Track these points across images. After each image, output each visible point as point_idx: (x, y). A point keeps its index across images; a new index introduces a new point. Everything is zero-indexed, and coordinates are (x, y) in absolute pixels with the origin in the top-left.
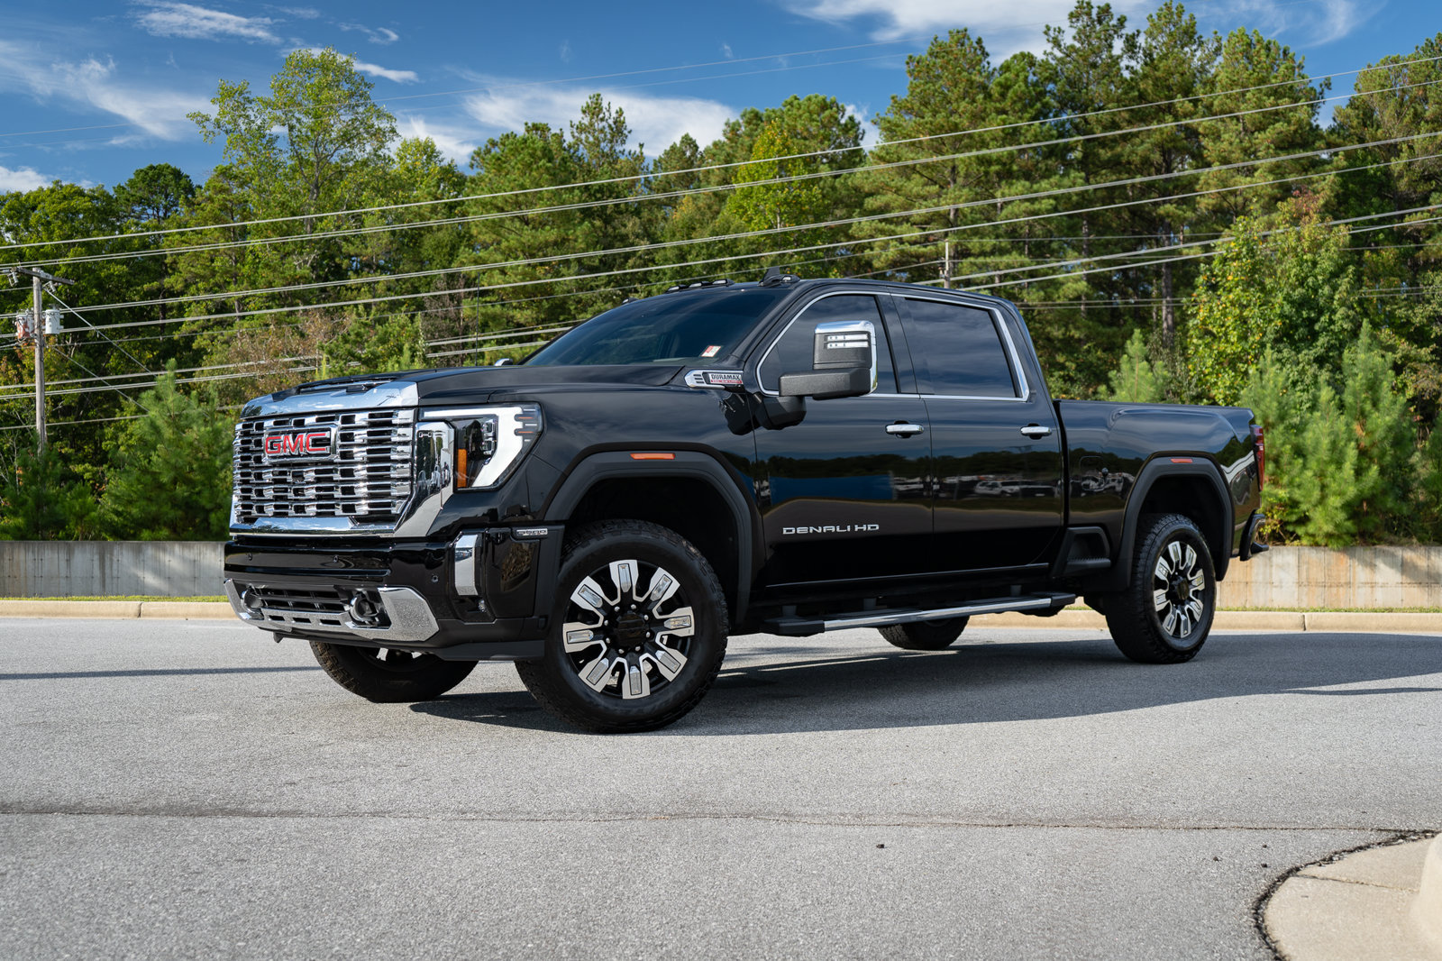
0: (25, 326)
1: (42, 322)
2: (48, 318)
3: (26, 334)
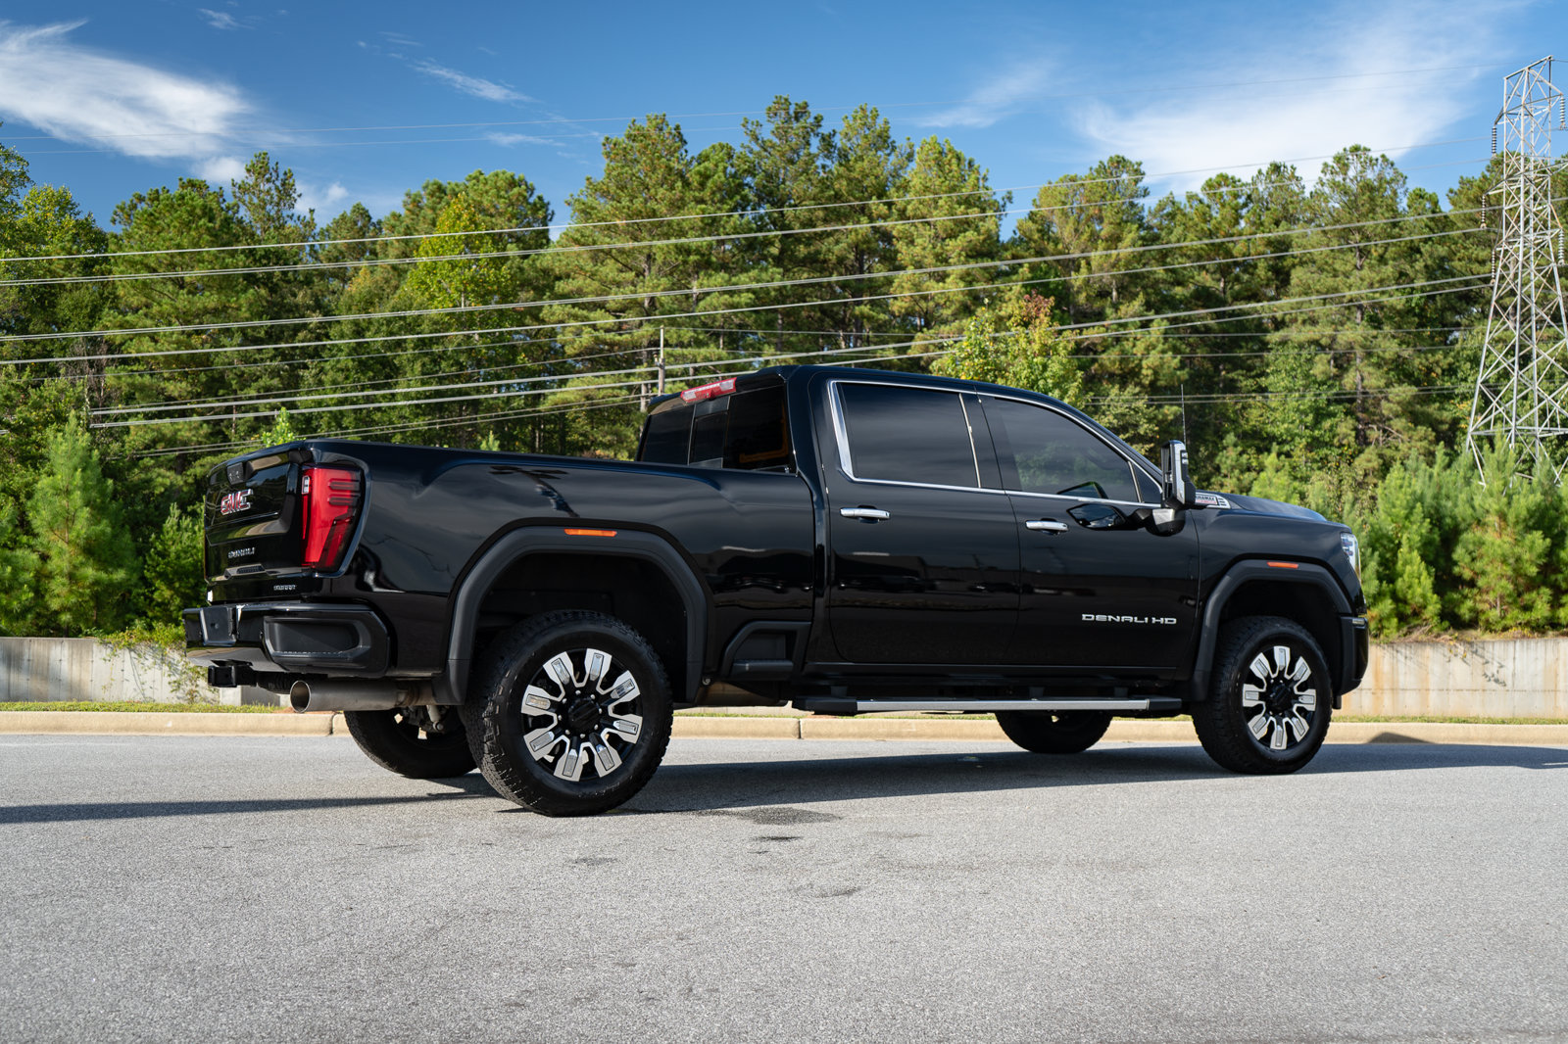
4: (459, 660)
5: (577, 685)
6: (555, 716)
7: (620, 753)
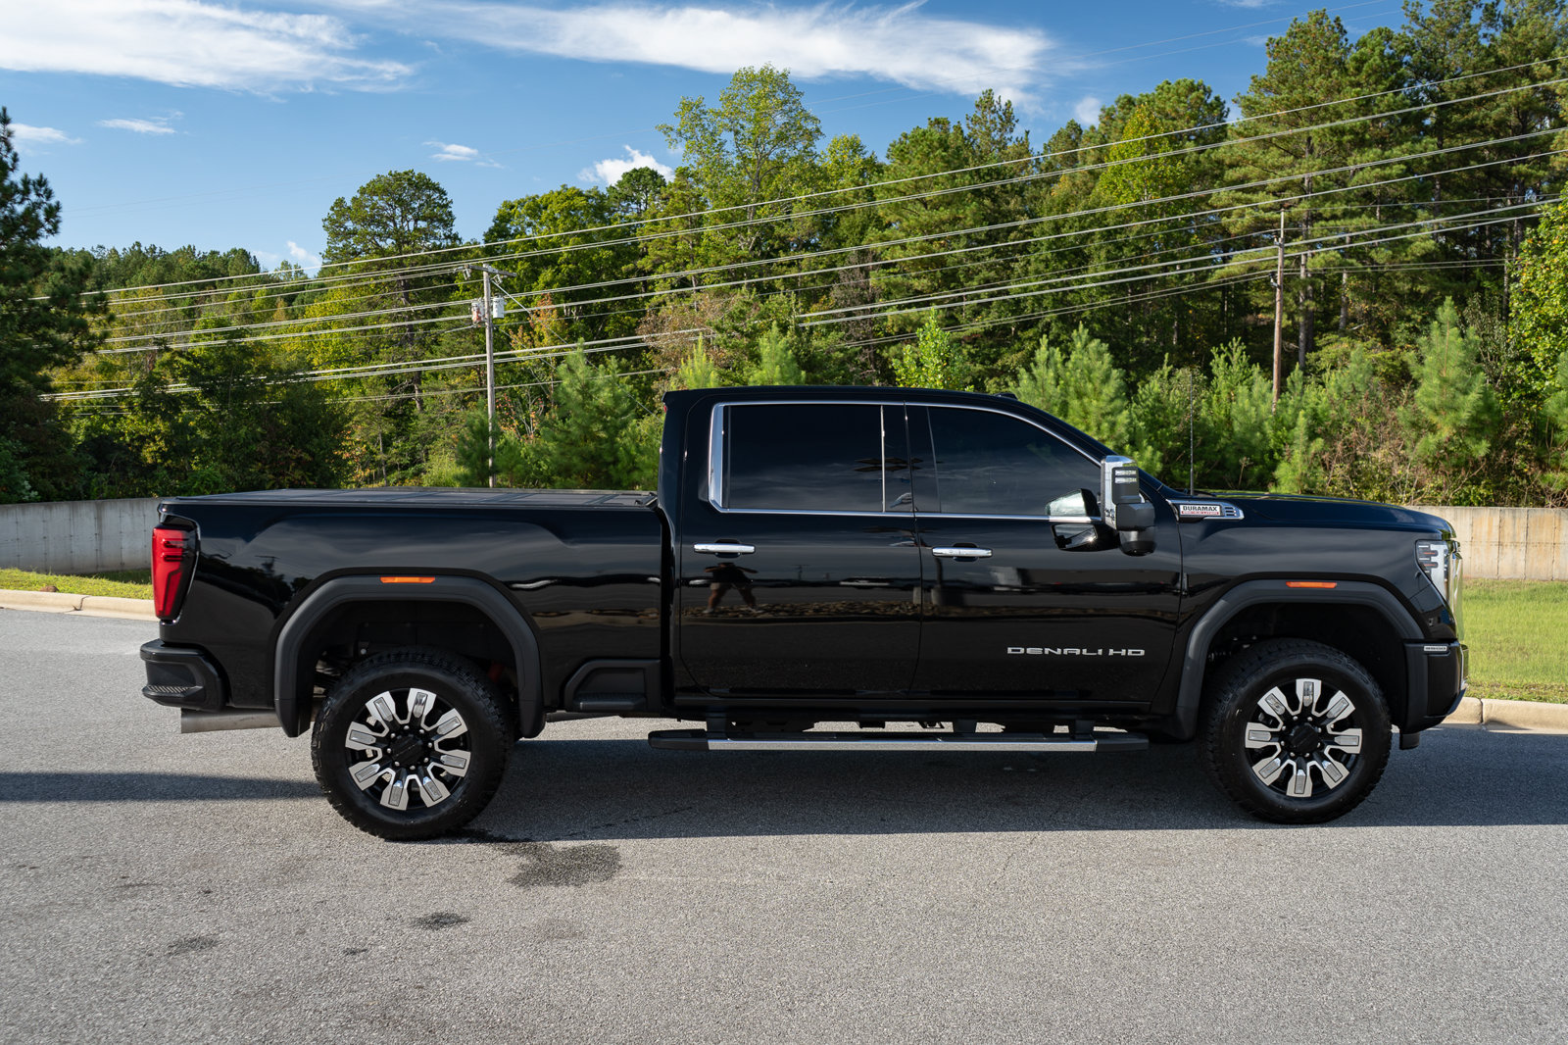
0: (478, 312)
1: (490, 308)
2: (494, 304)
3: (479, 318)
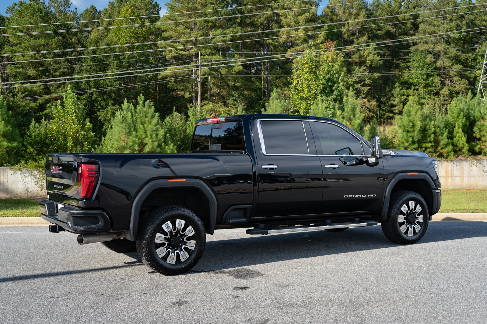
4: (134, 226)
5: (173, 232)
6: (166, 242)
7: (188, 253)
